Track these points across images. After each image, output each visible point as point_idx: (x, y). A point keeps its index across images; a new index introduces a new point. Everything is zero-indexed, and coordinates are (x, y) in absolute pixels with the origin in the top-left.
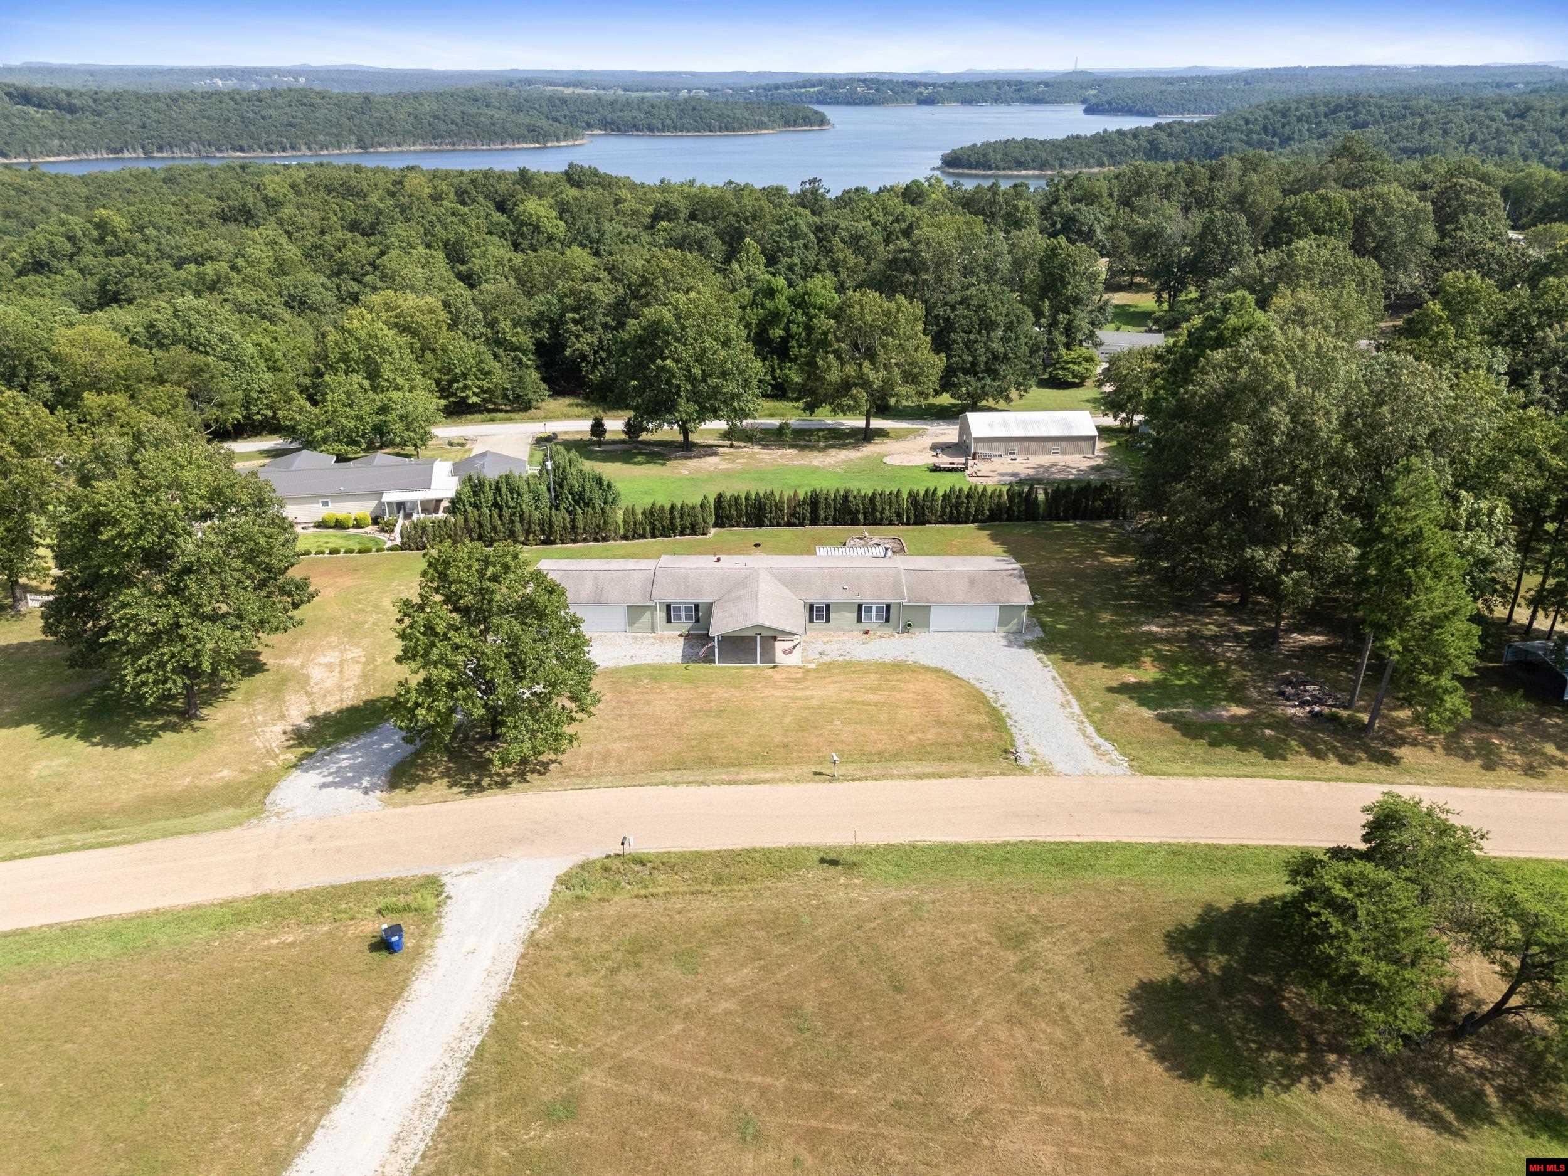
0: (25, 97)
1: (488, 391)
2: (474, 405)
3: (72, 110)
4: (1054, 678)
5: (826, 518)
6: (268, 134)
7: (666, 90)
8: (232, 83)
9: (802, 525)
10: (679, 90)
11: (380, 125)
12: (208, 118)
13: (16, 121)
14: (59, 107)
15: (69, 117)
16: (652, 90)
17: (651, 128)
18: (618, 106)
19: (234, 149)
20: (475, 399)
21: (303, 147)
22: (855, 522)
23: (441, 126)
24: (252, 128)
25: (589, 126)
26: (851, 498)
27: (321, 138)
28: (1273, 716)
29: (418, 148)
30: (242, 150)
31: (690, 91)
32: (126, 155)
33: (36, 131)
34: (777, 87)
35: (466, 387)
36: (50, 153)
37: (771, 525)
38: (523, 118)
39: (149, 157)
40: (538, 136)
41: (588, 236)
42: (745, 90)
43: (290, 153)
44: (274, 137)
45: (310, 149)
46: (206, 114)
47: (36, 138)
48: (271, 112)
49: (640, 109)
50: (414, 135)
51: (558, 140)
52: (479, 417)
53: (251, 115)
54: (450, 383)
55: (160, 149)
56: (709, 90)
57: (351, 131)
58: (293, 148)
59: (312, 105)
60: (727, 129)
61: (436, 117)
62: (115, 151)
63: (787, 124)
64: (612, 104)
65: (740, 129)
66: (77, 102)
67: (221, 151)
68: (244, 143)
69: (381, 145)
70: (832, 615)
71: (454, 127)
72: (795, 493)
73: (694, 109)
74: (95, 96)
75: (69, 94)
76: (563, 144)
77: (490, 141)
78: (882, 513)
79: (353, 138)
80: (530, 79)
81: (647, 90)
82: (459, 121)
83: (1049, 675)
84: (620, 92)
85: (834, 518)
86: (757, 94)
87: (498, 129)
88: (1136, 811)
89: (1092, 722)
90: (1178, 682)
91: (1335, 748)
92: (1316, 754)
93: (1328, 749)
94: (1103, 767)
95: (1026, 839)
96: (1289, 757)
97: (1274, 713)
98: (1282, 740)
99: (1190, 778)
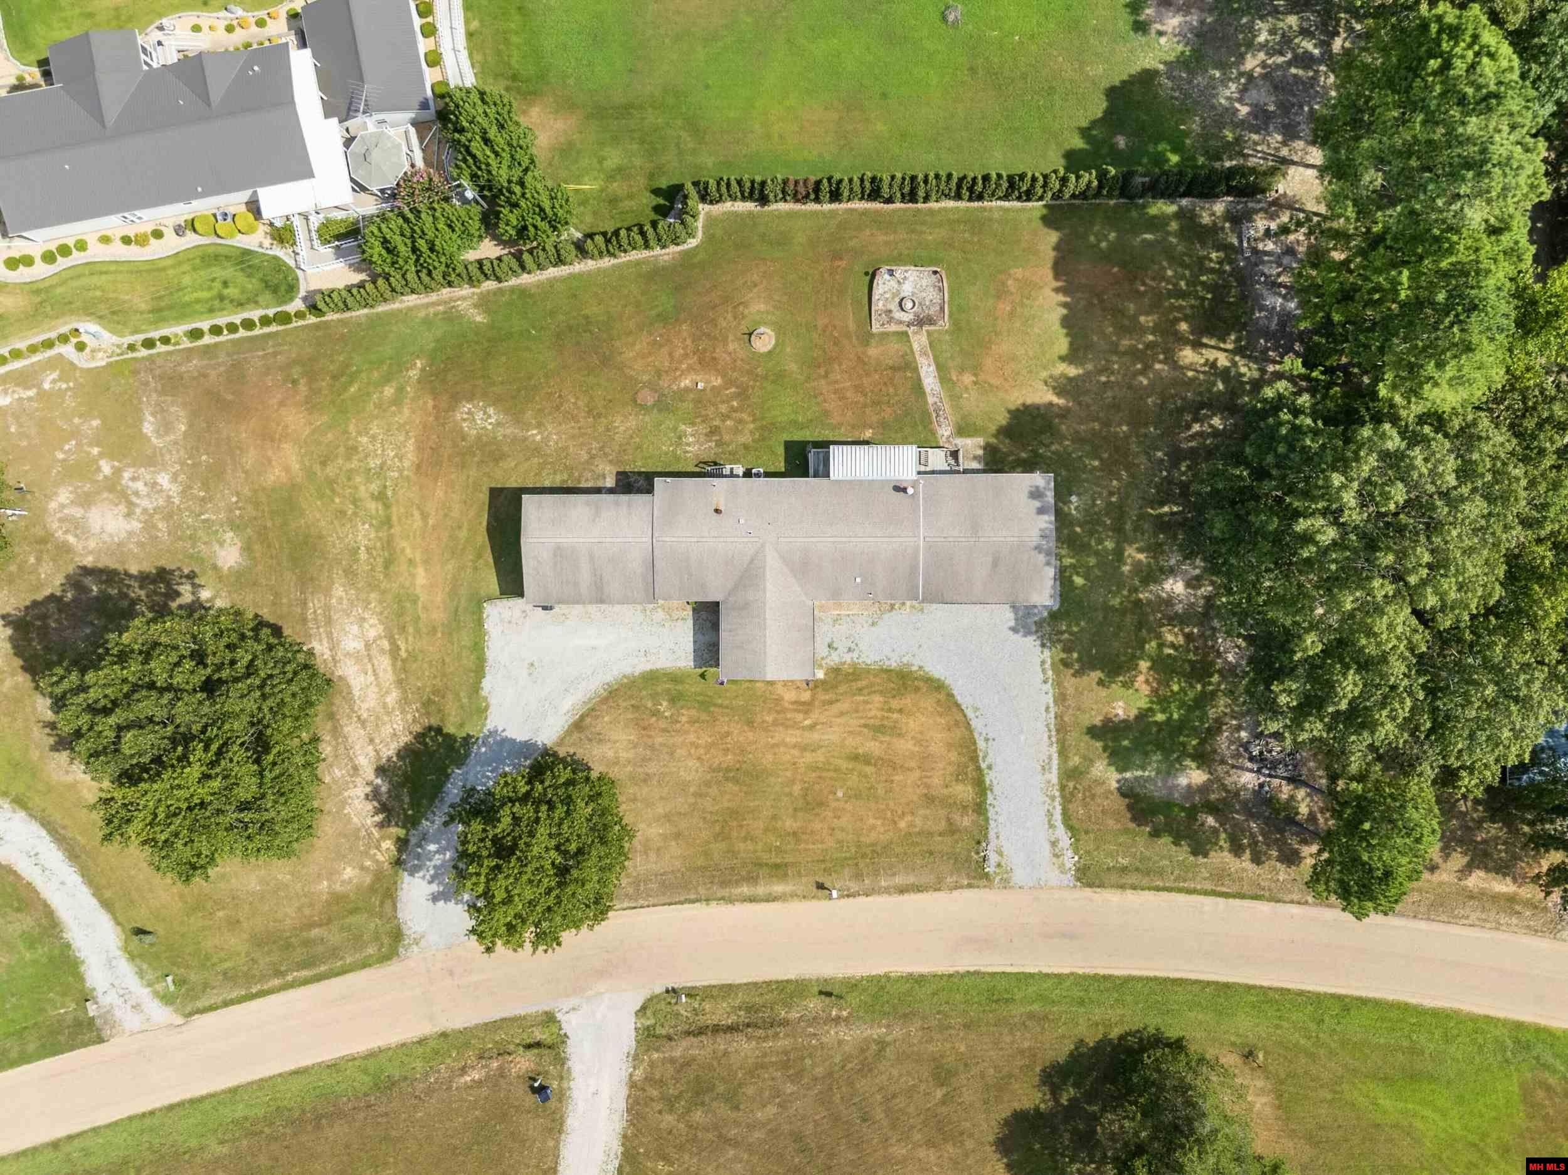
28: (1225, 786)
88: (1064, 935)
89: (1063, 797)
90: (1160, 717)
91: (1256, 843)
92: (1237, 850)
93: (1250, 845)
94: (1053, 876)
95: (972, 969)
96: (1212, 854)
97: (1228, 781)
98: (1215, 831)
99: (1119, 891)
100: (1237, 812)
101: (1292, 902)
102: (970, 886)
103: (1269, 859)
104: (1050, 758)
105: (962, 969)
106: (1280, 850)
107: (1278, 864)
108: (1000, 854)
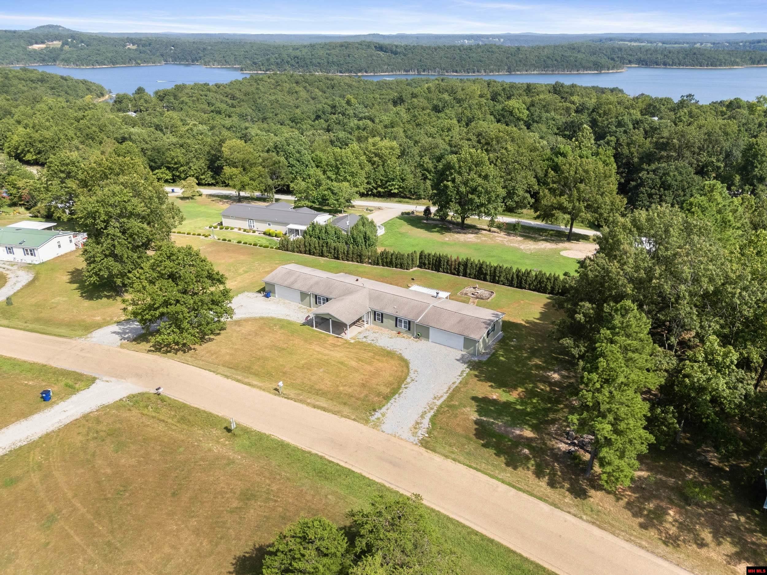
0: (381, 48)
1: (403, 188)
2: (394, 193)
3: (396, 53)
4: (454, 383)
5: (470, 274)
6: (469, 65)
7: (687, 43)
8: (472, 42)
9: (458, 275)
10: (695, 43)
11: (520, 61)
12: (447, 58)
13: (375, 58)
14: (392, 52)
15: (394, 56)
16: (679, 44)
17: (665, 64)
18: (649, 52)
19: (453, 72)
20: (396, 191)
21: (483, 71)
22: (485, 280)
23: (549, 62)
24: (463, 62)
25: (630, 62)
26: (484, 266)
27: (492, 67)
28: (545, 444)
29: (535, 72)
30: (456, 72)
31: (702, 44)
32: (411, 73)
33: (380, 62)
34: (759, 42)
35: (393, 185)
36: (383, 72)
37: (444, 272)
38: (593, 58)
39: (419, 74)
40: (598, 67)
41: (533, 119)
42: (737, 43)
43: (476, 74)
44: (471, 66)
45: (485, 72)
46: (446, 55)
47: (379, 65)
48: (474, 55)
49: (662, 54)
50: (535, 67)
51: (608, 69)
52: (397, 199)
53: (464, 56)
54: (387, 182)
55: (424, 71)
56: (714, 44)
57: (507, 65)
58: (478, 71)
59: (492, 52)
60: (712, 65)
61: (548, 58)
62: (407, 71)
63: (753, 63)
64: (647, 51)
65: (720, 65)
66: (398, 50)
67: (447, 72)
68: (458, 69)
69: (518, 71)
70: (384, 319)
71: (555, 62)
72: (458, 258)
73: (695, 54)
74: (406, 48)
75: (397, 46)
76: (611, 71)
77: (572, 69)
78: (499, 277)
79: (506, 67)
80: (610, 38)
81: (676, 43)
82: (559, 59)
83: (455, 380)
84: (660, 44)
85: (475, 275)
86: (744, 46)
87: (577, 64)
88: (391, 463)
89: (438, 411)
90: (518, 407)
91: (555, 475)
92: (539, 473)
93: (549, 474)
94: (406, 434)
95: (320, 454)
96: (520, 469)
97: (548, 443)
98: (527, 458)
99: (443, 458)
100: (548, 456)
101: (569, 513)
102: (354, 420)
103: (562, 487)
104: (442, 396)
105: (314, 452)
106: (571, 485)
107: (567, 493)
108: (383, 415)
